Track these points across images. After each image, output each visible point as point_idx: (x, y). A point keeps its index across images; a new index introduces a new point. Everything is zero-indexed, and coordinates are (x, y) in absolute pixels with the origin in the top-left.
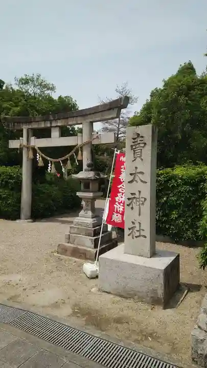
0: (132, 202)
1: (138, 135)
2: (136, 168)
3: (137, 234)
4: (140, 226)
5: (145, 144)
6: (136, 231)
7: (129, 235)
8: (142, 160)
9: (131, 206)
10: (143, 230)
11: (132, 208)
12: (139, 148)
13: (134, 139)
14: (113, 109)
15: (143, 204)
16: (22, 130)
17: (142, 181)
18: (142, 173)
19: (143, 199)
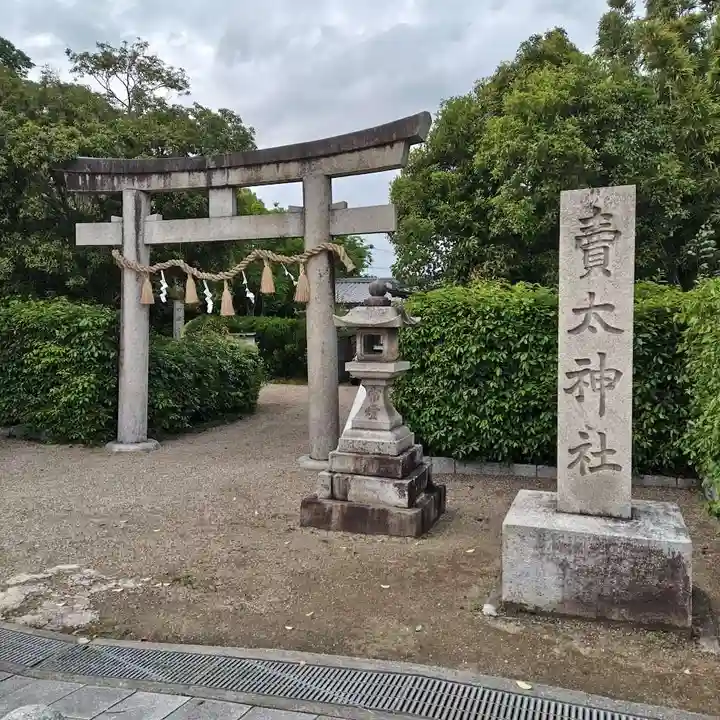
0: (579, 381)
1: (597, 209)
2: (592, 294)
3: (596, 461)
4: (603, 443)
5: (616, 232)
6: (590, 456)
7: (570, 466)
8: (607, 273)
9: (576, 392)
10: (612, 451)
11: (580, 398)
12: (596, 245)
13: (584, 220)
14: (392, 146)
15: (611, 386)
16: (119, 196)
17: (607, 327)
18: (607, 307)
19: (612, 375)
